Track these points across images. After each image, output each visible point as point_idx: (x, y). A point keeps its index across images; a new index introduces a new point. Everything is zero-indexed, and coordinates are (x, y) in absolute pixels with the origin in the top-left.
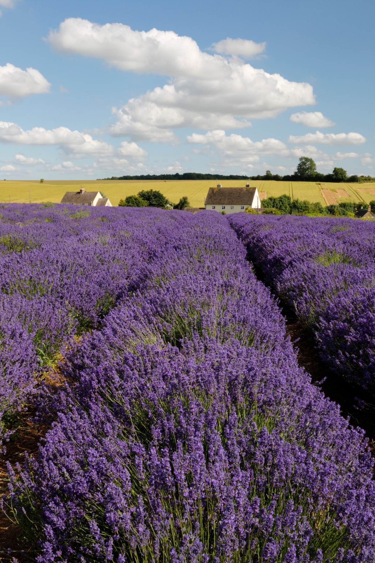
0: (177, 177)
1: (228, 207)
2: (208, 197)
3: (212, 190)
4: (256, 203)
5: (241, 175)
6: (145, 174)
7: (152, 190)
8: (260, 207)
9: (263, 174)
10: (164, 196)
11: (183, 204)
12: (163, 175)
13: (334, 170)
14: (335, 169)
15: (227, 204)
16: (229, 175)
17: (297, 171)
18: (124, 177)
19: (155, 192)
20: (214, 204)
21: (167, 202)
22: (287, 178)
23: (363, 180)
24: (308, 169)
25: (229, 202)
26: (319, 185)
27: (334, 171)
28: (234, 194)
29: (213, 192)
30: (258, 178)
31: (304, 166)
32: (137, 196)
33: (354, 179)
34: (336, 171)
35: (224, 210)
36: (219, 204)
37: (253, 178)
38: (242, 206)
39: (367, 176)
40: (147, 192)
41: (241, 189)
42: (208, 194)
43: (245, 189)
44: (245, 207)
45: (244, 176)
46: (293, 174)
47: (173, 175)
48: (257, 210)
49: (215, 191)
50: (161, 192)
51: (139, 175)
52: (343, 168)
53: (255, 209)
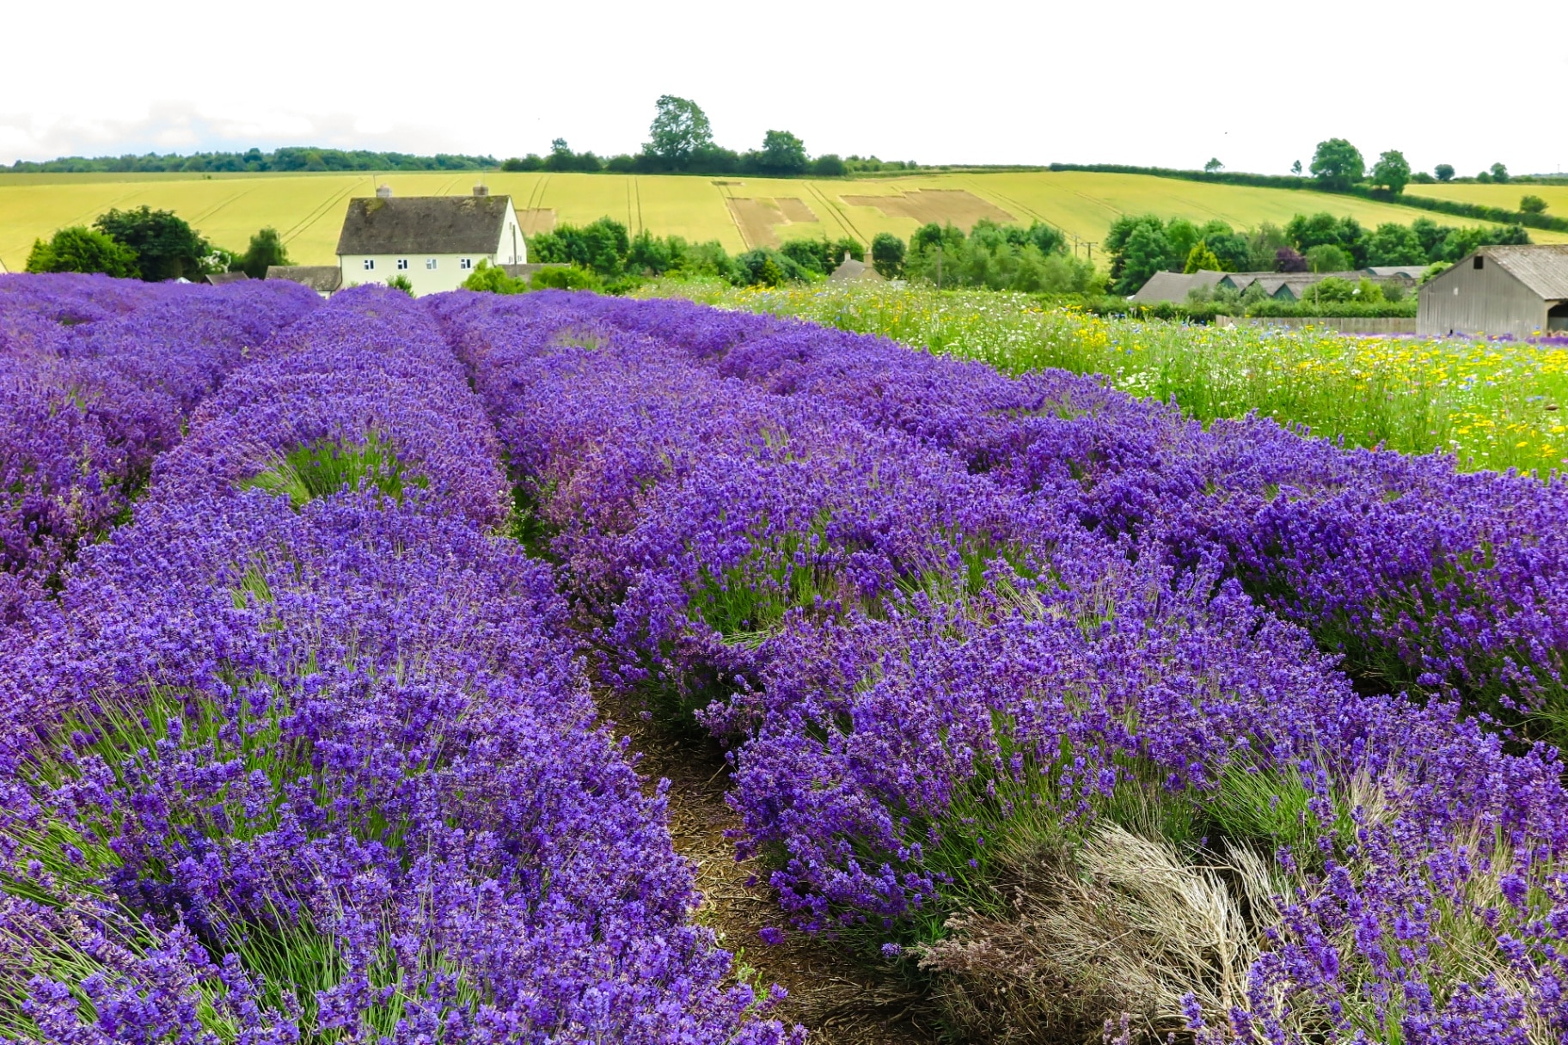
0: (254, 162)
1: (417, 262)
2: (345, 228)
3: (359, 205)
4: (511, 249)
5: (474, 154)
6: (140, 153)
7: (145, 210)
8: (524, 261)
9: (545, 152)
10: (192, 227)
11: (264, 254)
12: (203, 156)
13: (766, 137)
14: (771, 134)
15: (412, 252)
16: (433, 155)
17: (651, 140)
18: (61, 161)
19: (159, 215)
20: (368, 252)
21: (202, 249)
22: (621, 166)
23: (856, 169)
24: (685, 135)
25: (420, 245)
26: (722, 187)
27: (767, 143)
28: (436, 219)
29: (363, 212)
30: (529, 165)
31: (674, 126)
32: (90, 230)
33: (830, 168)
34: (772, 137)
35: (403, 272)
36: (387, 251)
37: (513, 166)
38: (466, 257)
39: (868, 158)
40: (132, 216)
41: (458, 203)
42: (348, 219)
43: (472, 202)
44: (476, 259)
45: (486, 156)
46: (640, 151)
47: (239, 155)
48: (515, 269)
49: (370, 208)
50: (181, 216)
51: (117, 154)
52: (792, 132)
53: (505, 266)
